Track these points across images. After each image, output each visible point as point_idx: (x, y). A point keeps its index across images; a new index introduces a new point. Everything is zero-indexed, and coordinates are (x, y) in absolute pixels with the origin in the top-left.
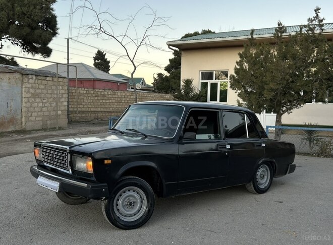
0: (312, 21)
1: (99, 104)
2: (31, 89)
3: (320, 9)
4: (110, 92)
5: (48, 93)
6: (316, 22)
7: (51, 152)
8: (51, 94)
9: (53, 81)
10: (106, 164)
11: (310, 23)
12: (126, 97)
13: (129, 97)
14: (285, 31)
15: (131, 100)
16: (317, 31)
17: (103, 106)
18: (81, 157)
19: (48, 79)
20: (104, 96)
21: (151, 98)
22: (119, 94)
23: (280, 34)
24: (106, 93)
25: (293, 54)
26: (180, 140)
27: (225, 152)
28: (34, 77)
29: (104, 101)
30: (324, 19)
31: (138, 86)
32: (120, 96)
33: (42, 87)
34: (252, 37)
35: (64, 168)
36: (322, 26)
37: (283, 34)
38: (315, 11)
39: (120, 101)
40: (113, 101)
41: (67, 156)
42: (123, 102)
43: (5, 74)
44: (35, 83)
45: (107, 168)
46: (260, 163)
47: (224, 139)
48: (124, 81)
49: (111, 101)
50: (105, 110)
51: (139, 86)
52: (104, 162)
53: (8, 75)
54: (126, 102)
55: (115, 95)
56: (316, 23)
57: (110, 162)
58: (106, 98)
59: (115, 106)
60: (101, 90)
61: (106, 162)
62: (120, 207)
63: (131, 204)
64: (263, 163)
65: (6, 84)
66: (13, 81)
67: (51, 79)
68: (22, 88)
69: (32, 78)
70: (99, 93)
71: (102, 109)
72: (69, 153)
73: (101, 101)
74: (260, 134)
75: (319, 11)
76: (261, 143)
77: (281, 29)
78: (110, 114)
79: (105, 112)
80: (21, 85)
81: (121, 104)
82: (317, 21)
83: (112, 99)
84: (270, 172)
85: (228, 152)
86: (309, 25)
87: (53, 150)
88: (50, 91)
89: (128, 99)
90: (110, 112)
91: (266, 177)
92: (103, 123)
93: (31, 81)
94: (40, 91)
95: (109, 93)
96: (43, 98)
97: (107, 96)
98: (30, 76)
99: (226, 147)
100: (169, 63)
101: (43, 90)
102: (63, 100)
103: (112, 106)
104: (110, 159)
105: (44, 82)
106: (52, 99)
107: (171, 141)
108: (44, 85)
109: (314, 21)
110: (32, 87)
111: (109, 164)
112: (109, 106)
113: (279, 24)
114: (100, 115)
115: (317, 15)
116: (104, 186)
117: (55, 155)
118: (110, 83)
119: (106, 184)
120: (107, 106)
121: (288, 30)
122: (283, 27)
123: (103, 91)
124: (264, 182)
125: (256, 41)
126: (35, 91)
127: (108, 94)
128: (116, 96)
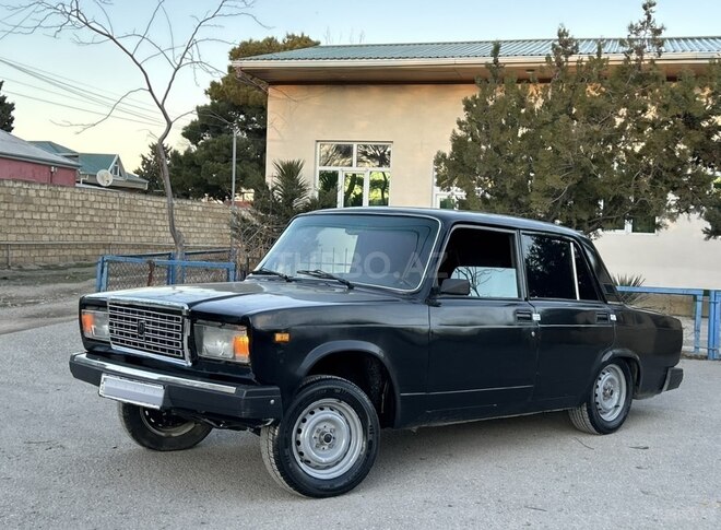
0: (638, 30)
1: (13, 222)
3: (654, 4)
4: (44, 191)
6: (647, 34)
7: (137, 316)
10: (278, 344)
11: (633, 36)
12: (87, 205)
13: (96, 205)
14: (575, 50)
15: (100, 213)
16: (650, 54)
17: (25, 231)
18: (220, 327)
20: (27, 201)
21: (154, 211)
22: (68, 196)
23: (563, 58)
24: (32, 193)
25: (593, 108)
26: (431, 296)
27: (530, 330)
29: (27, 216)
30: (663, 28)
31: (102, 178)
32: (71, 204)
34: (496, 62)
35: (171, 353)
36: (660, 43)
37: (570, 59)
38: (645, 7)
39: (70, 218)
40: (52, 216)
41: (182, 324)
42: (79, 218)
45: (280, 352)
46: (603, 360)
47: (526, 300)
48: (67, 161)
49: (45, 216)
50: (29, 240)
51: (105, 177)
52: (274, 337)
54: (88, 219)
55: (56, 198)
56: (647, 36)
57: (286, 337)
58: (32, 207)
59: (56, 231)
60: (18, 185)
61: (278, 337)
62: (306, 447)
63: (328, 439)
64: (611, 361)
70: (14, 192)
71: (21, 238)
72: (188, 317)
73: (19, 215)
74: (605, 292)
75: (653, 8)
76: (608, 313)
77: (565, 44)
78: (43, 253)
79: (29, 247)
81: (74, 224)
82: (648, 31)
83: (50, 209)
84: (627, 385)
85: (536, 330)
86: (631, 41)
87: (140, 313)
89: (92, 212)
90: (43, 247)
91: (616, 395)
92: (26, 278)
95: (42, 194)
97: (36, 201)
99: (530, 319)
100: (195, 117)
103: (49, 230)
104: (286, 331)
107: (412, 298)
109: (643, 32)
111: (286, 342)
112: (41, 231)
113: (561, 34)
114: (15, 254)
115: (649, 18)
116: (272, 393)
117: (148, 322)
118: (30, 167)
119: (278, 388)
120: (33, 231)
121: (583, 48)
122: (572, 40)
123: (25, 186)
124: (611, 407)
125: (504, 71)
127: (38, 196)
128: (61, 203)
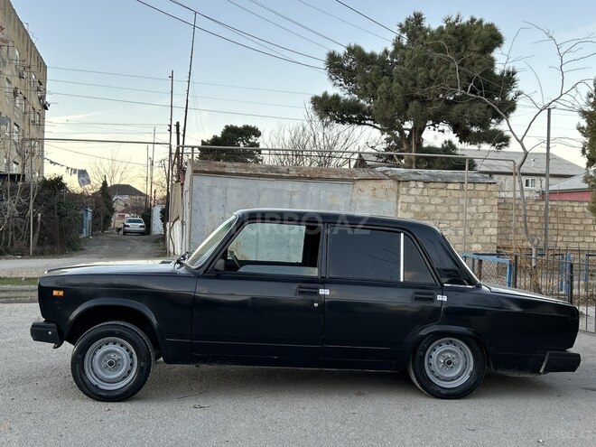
2: (413, 206)
5: (450, 212)
8: (458, 213)
9: (462, 189)
10: (56, 297)
19: (450, 186)
28: (421, 185)
33: (439, 201)
43: (366, 182)
44: (422, 195)
53: (372, 184)
57: (61, 293)
61: (55, 293)
65: (367, 198)
66: (380, 193)
67: (458, 187)
68: (397, 204)
69: (416, 187)
80: (395, 199)
88: (454, 209)
93: (413, 191)
94: (432, 208)
96: (440, 220)
98: (413, 184)
101: (438, 207)
102: (487, 223)
104: (61, 289)
105: (442, 193)
106: (459, 222)
108: (441, 197)
110: (416, 203)
111: (60, 296)
116: (50, 327)
126: (422, 208)
